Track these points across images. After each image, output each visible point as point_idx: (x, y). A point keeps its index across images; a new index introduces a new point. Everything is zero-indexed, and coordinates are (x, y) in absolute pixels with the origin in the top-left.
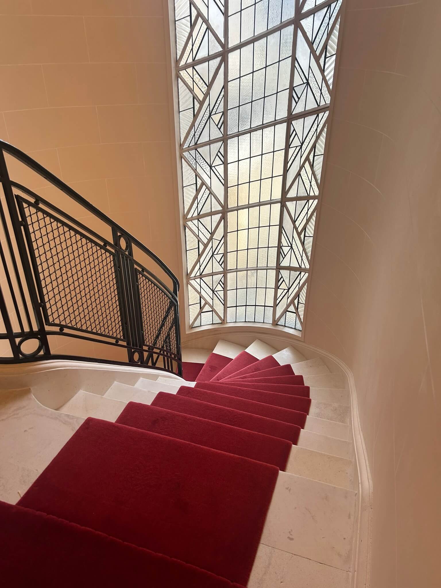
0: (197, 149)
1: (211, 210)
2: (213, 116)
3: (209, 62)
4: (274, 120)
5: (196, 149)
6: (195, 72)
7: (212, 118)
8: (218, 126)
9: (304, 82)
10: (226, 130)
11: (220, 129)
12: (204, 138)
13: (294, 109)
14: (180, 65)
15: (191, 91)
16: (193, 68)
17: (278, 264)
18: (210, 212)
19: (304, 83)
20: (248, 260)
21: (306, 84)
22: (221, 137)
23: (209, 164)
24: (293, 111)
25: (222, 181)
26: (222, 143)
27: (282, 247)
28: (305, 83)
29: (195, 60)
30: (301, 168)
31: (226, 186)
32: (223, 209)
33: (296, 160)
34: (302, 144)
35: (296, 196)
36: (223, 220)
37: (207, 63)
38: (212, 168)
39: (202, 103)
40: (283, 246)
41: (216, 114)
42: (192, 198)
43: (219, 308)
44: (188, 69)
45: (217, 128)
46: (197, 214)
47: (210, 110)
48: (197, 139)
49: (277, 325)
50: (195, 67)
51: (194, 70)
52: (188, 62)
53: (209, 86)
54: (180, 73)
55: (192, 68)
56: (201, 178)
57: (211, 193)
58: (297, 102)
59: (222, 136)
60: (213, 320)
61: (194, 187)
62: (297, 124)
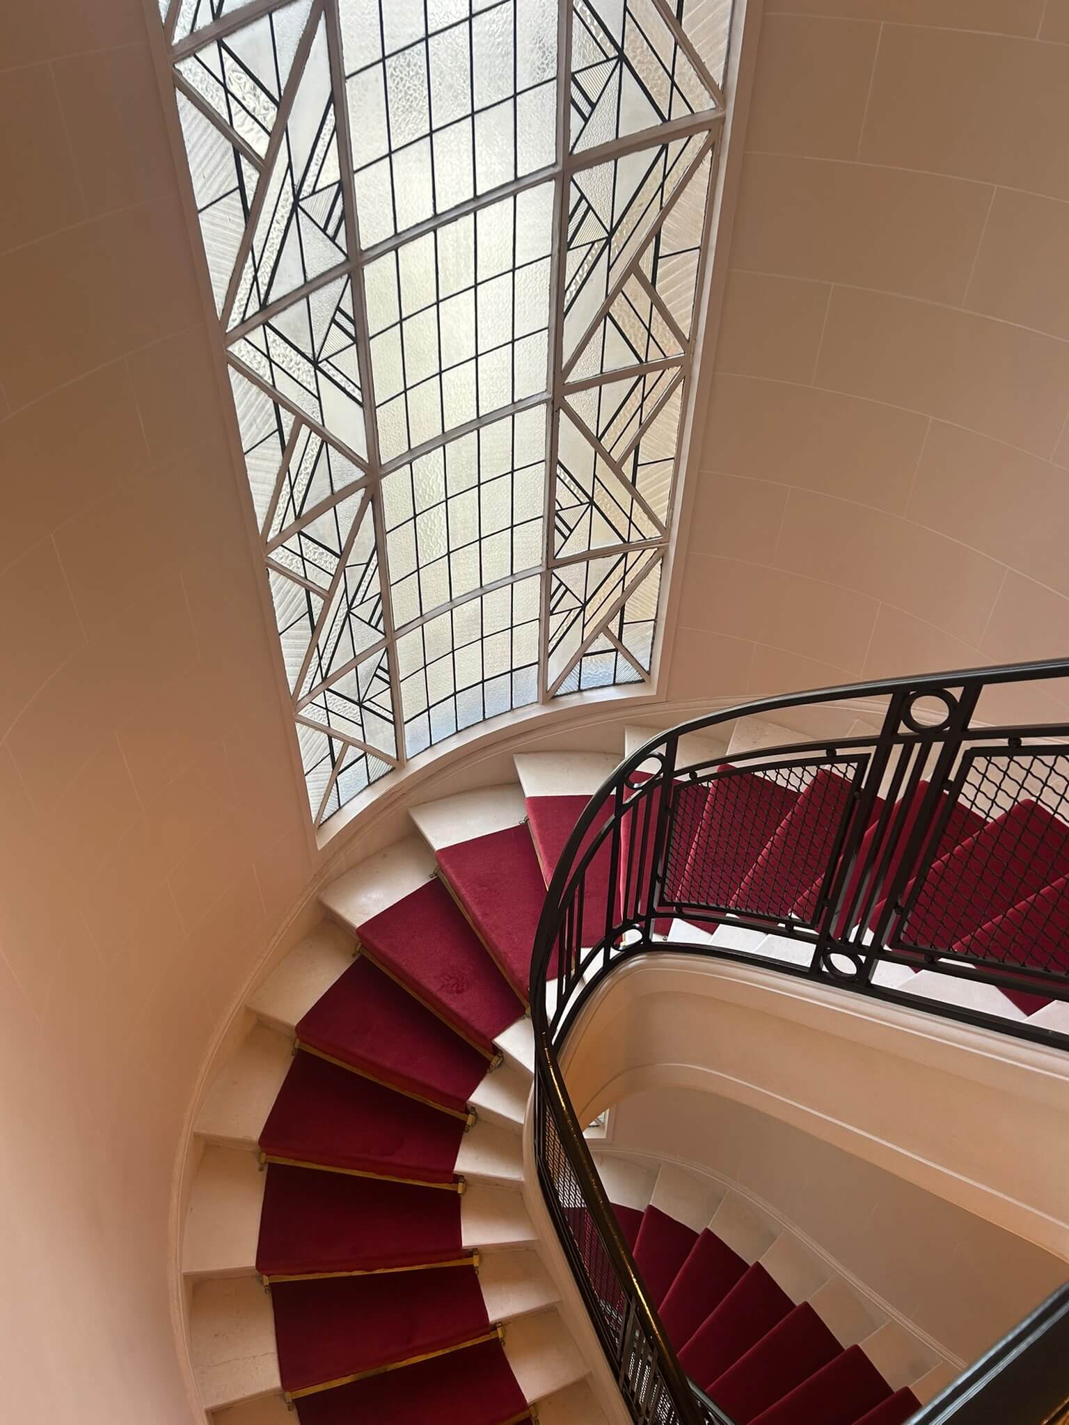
0: (270, 322)
1: (332, 490)
2: (305, 201)
3: (274, 15)
4: (512, 178)
5: (266, 324)
6: (229, 62)
7: (303, 210)
8: (327, 232)
9: (610, 57)
10: (353, 236)
11: (333, 239)
12: (288, 281)
13: (577, 139)
14: (176, 41)
15: (226, 129)
16: (221, 45)
17: (551, 559)
18: (330, 497)
19: (608, 60)
20: (452, 580)
21: (615, 61)
22: (343, 264)
23: (310, 356)
24: (575, 144)
25: (357, 394)
26: (344, 283)
27: (559, 513)
28: (613, 59)
29: (222, 15)
30: (610, 299)
31: (368, 405)
32: (365, 475)
33: (592, 280)
34: (612, 233)
35: (599, 372)
36: (370, 503)
37: (267, 19)
38: (320, 365)
39: (265, 167)
40: (562, 509)
41: (318, 192)
42: (273, 478)
43: (381, 736)
44: (204, 51)
45: (326, 237)
46: (294, 517)
47: (296, 183)
48: (266, 288)
49: (555, 697)
50: (225, 40)
51: (224, 52)
52: (200, 24)
53: (284, 103)
54: (179, 71)
55: (214, 46)
56: (291, 408)
57: (327, 440)
58: (587, 115)
59: (342, 258)
60: (370, 774)
61: (275, 439)
62: (592, 182)
